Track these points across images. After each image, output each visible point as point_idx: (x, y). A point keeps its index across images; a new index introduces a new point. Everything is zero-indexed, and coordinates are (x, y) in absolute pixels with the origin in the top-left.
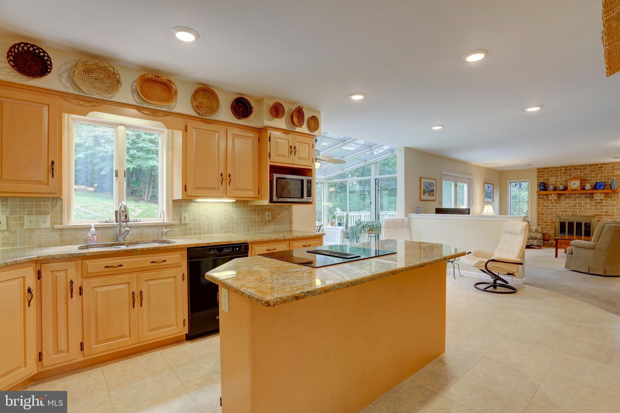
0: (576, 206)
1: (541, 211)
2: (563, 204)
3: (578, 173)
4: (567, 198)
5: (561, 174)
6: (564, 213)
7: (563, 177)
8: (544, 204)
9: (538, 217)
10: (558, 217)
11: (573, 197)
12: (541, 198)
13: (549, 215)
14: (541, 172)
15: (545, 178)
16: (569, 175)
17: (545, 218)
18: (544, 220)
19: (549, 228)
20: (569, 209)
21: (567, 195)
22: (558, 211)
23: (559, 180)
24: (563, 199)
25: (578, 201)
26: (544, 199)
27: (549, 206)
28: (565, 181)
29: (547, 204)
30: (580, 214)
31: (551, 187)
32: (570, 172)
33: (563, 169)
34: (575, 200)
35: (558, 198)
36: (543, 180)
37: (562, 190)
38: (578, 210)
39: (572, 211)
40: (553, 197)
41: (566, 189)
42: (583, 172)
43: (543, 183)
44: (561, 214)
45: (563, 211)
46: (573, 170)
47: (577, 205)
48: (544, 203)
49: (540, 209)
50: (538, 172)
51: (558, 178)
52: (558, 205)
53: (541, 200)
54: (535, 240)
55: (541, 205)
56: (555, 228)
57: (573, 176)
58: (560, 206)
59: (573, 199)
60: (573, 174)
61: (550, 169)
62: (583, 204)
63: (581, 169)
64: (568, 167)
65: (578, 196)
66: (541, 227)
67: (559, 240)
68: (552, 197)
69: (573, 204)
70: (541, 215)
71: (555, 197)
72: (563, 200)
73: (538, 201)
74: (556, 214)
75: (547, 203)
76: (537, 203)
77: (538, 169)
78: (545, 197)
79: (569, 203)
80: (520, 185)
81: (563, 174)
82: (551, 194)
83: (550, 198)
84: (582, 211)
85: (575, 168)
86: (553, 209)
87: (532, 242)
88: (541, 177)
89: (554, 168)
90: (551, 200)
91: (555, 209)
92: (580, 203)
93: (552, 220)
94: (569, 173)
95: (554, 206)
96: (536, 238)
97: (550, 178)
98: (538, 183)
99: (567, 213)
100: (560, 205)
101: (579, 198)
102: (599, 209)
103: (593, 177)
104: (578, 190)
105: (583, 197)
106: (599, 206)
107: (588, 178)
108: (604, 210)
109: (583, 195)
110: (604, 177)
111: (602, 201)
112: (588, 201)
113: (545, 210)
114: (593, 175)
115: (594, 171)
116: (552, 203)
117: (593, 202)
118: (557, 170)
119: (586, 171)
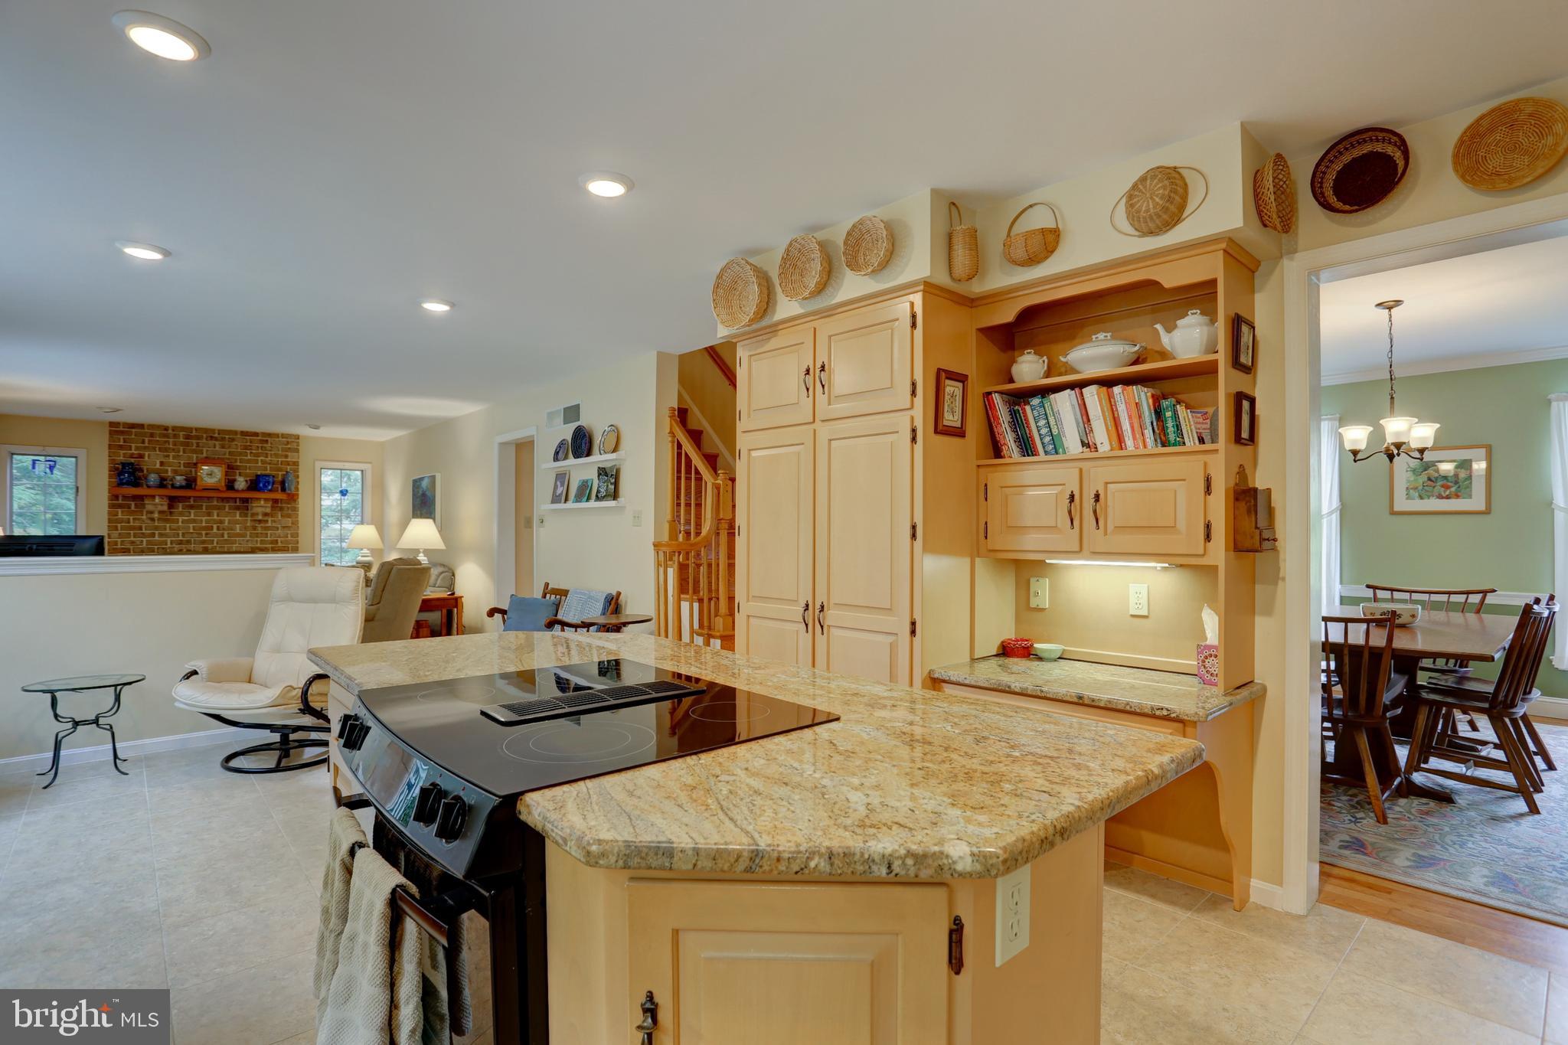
0: (212, 529)
1: (122, 541)
2: (180, 524)
3: (217, 448)
4: (192, 507)
5: (175, 445)
7: (181, 453)
8: (129, 522)
11: (204, 507)
12: (120, 506)
14: (122, 433)
15: (133, 451)
16: (194, 452)
20: (195, 535)
21: (192, 500)
22: (169, 540)
23: (171, 460)
24: (180, 509)
25: (215, 517)
26: (130, 508)
27: (143, 529)
28: (187, 465)
29: (137, 524)
30: (220, 547)
31: (153, 478)
32: (198, 444)
33: (181, 433)
34: (209, 514)
35: (170, 506)
36: (127, 456)
37: (181, 487)
38: (216, 539)
39: (203, 542)
40: (157, 504)
41: (190, 485)
42: (227, 446)
43: (125, 464)
45: (181, 540)
46: (204, 441)
47: (215, 526)
48: (129, 519)
49: (117, 535)
50: (111, 433)
51: (168, 456)
52: (168, 525)
53: (120, 511)
55: (119, 525)
57: (205, 455)
58: (172, 527)
59: (204, 510)
60: (205, 449)
61: (148, 429)
62: (226, 524)
63: (223, 439)
64: (194, 431)
65: (215, 503)
68: (155, 505)
69: (204, 525)
71: (162, 505)
72: (181, 514)
73: (112, 515)
74: (163, 548)
75: (139, 519)
76: (109, 519)
77: (112, 425)
78: (133, 503)
79: (194, 521)
81: (181, 448)
82: (153, 497)
83: (149, 507)
84: (225, 540)
85: (210, 436)
86: (153, 535)
88: (121, 447)
89: (158, 427)
90: (152, 512)
91: (161, 535)
92: (221, 522)
94: (195, 445)
95: (156, 528)
97: (147, 453)
98: (112, 461)
99: (191, 547)
100: (174, 525)
101: (219, 509)
102: (260, 535)
103: (249, 461)
104: (218, 489)
105: (227, 508)
106: (259, 529)
107: (238, 464)
108: (269, 539)
109: (228, 502)
110: (270, 464)
111: (266, 518)
112: (238, 517)
113: (132, 539)
114: (249, 457)
115: (251, 449)
116: (153, 520)
117: (249, 518)
118: (167, 436)
119: (234, 447)
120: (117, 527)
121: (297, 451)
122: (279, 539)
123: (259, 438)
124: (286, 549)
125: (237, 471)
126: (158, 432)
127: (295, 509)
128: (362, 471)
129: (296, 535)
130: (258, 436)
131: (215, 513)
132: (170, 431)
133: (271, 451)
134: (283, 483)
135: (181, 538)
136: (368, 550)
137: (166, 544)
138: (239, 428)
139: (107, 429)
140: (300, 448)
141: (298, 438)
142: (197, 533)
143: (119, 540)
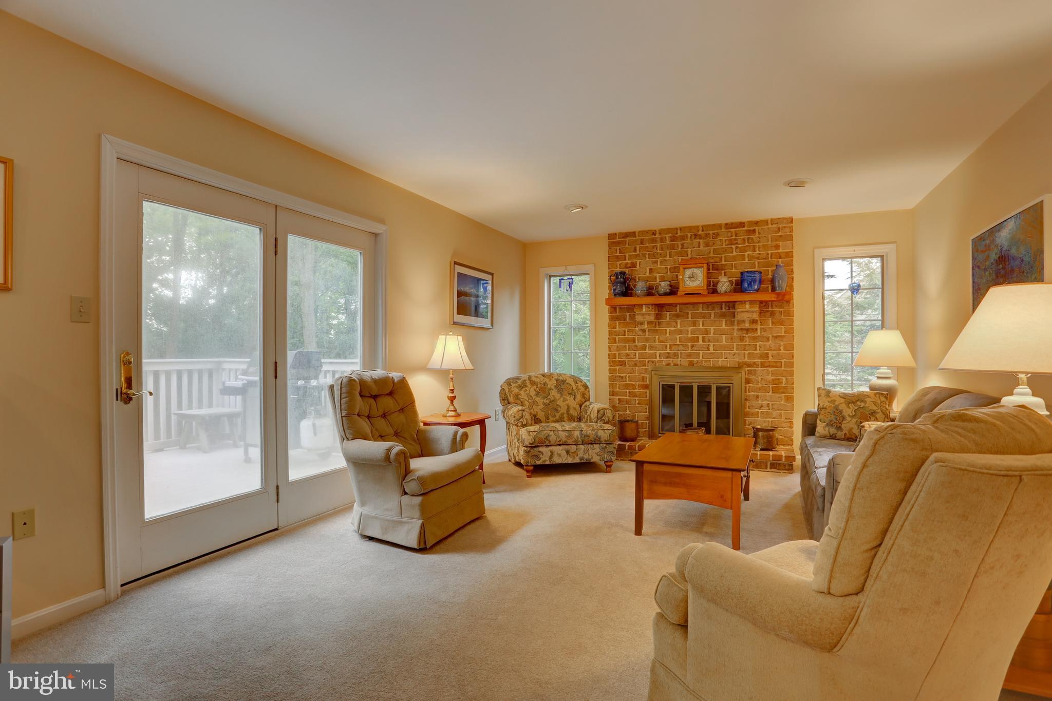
0: (698, 341)
1: (619, 354)
2: (668, 335)
3: (702, 247)
4: (678, 316)
5: (662, 249)
6: (671, 360)
7: (668, 257)
8: (625, 335)
9: (611, 371)
10: (656, 370)
11: (690, 316)
12: (617, 318)
13: (636, 365)
14: (619, 243)
15: (627, 261)
16: (680, 254)
17: (628, 375)
18: (624, 378)
19: (637, 402)
20: (681, 348)
21: (678, 308)
22: (658, 353)
23: (659, 266)
24: (668, 319)
25: (701, 327)
26: (625, 320)
27: (636, 342)
28: (673, 270)
29: (631, 336)
30: (705, 361)
31: (640, 287)
32: (683, 245)
33: (667, 236)
34: (694, 324)
35: (658, 317)
36: (622, 266)
37: (666, 294)
38: (701, 352)
39: (689, 355)
40: (645, 314)
41: (673, 291)
42: (711, 243)
43: (621, 273)
44: (664, 363)
45: (669, 353)
46: (689, 240)
47: (701, 337)
48: (625, 331)
49: (615, 348)
50: (611, 245)
51: (657, 262)
52: (657, 337)
53: (617, 322)
55: (617, 337)
56: (650, 403)
57: (689, 256)
58: (661, 339)
59: (690, 319)
60: (689, 250)
61: (639, 237)
62: (712, 334)
63: (707, 236)
64: (679, 232)
65: (701, 310)
66: (619, 399)
68: (643, 315)
69: (690, 336)
70: (618, 367)
71: (649, 315)
72: (669, 325)
73: (612, 327)
74: (653, 362)
75: (632, 331)
76: (609, 332)
77: (611, 236)
78: (628, 314)
79: (681, 332)
80: (570, 280)
81: (668, 251)
82: (641, 306)
83: (639, 318)
84: (711, 353)
85: (695, 234)
86: (644, 348)
87: (586, 451)
88: (617, 258)
89: (647, 232)
90: (642, 324)
91: (651, 347)
92: (707, 332)
93: (643, 379)
94: (680, 247)
95: (647, 340)
96: (597, 441)
97: (638, 262)
98: (611, 273)
99: (678, 361)
100: (662, 337)
101: (704, 317)
102: (747, 347)
103: (734, 259)
104: (700, 294)
105: (713, 315)
106: (747, 339)
107: (723, 263)
108: (758, 352)
109: (713, 308)
110: (758, 258)
111: (754, 326)
112: (724, 326)
113: (627, 352)
114: (735, 253)
115: (737, 243)
116: (644, 331)
117: (736, 327)
118: (654, 241)
119: (719, 242)
120: (615, 339)
121: (790, 238)
122: (770, 353)
123: (746, 228)
124: (779, 364)
125: (723, 272)
126: (647, 238)
127: (790, 314)
128: (882, 257)
129: (790, 347)
130: (744, 227)
131: (701, 321)
132: (657, 235)
133: (759, 242)
134: (772, 281)
135: (668, 351)
136: (889, 367)
137: (656, 358)
138: (723, 221)
139: (607, 241)
140: (794, 234)
141: (792, 222)
142: (683, 345)
143: (617, 352)
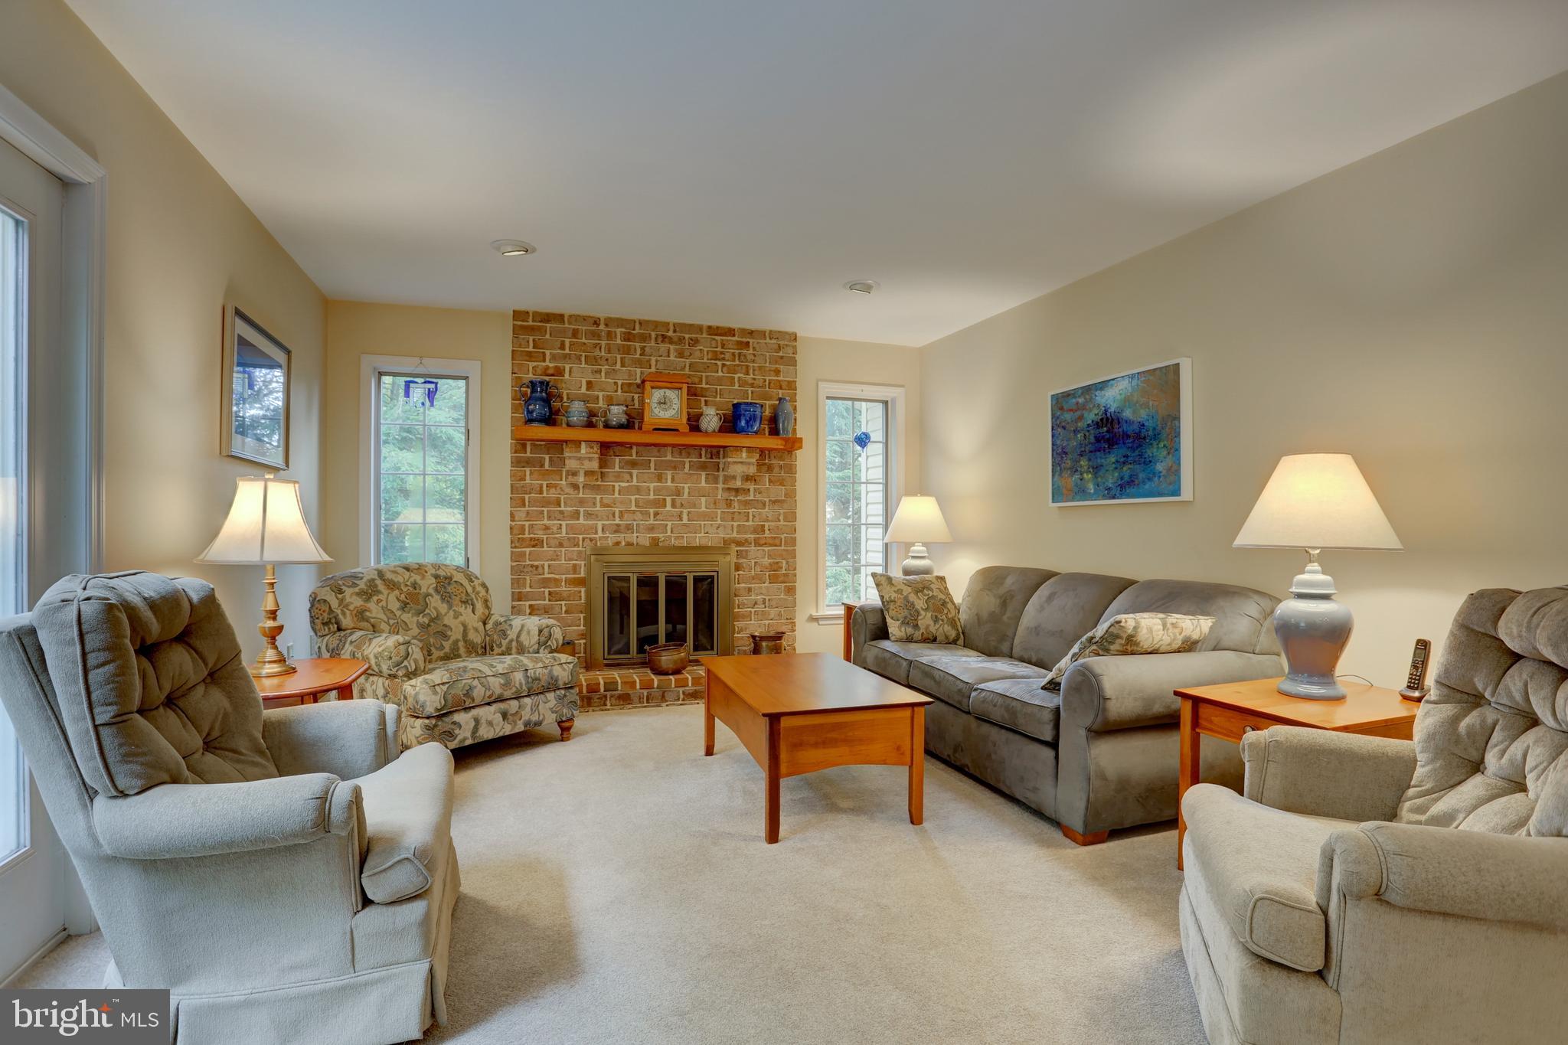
0: (665, 506)
1: (532, 526)
2: (616, 495)
3: (672, 358)
4: (634, 464)
5: (609, 352)
6: (622, 538)
7: (618, 366)
8: (541, 492)
9: (516, 557)
10: (599, 552)
11: (652, 465)
12: (528, 462)
13: (561, 545)
14: (532, 330)
15: (547, 363)
16: (639, 363)
17: (546, 564)
18: (540, 569)
19: (564, 609)
20: (639, 516)
21: (634, 451)
22: (600, 524)
23: (603, 379)
24: (617, 469)
25: (669, 483)
26: (542, 466)
27: (562, 504)
28: (627, 387)
29: (553, 494)
30: (677, 538)
31: (577, 411)
32: (643, 348)
33: (619, 331)
34: (660, 478)
35: (603, 464)
36: (539, 371)
37: (621, 426)
38: (670, 523)
39: (651, 529)
40: (583, 458)
41: (632, 422)
42: (687, 353)
43: (542, 383)
44: (610, 542)
45: (618, 525)
46: (653, 343)
47: (669, 500)
48: (541, 486)
49: (523, 515)
50: (517, 331)
51: (600, 371)
52: (598, 497)
53: (528, 470)
54: (551, 696)
55: (527, 497)
56: (589, 608)
57: (653, 369)
58: (605, 501)
60: (653, 359)
61: (570, 323)
62: (686, 495)
63: (681, 340)
64: (637, 326)
65: (669, 457)
66: (531, 606)
67: (785, 722)
68: (579, 459)
69: (652, 497)
70: (528, 550)
71: (590, 459)
72: (618, 478)
73: (517, 478)
74: (591, 540)
75: (555, 486)
76: (512, 487)
77: (518, 315)
78: (547, 457)
79: (638, 490)
80: (432, 386)
81: (619, 357)
82: (577, 443)
83: (571, 464)
84: (685, 525)
85: (663, 335)
86: (576, 515)
88: (530, 356)
89: (585, 318)
90: (575, 474)
91: (588, 515)
92: (678, 492)
93: (575, 568)
94: (639, 352)
97: (567, 367)
98: (517, 382)
99: (633, 538)
100: (607, 498)
101: (675, 468)
102: (736, 516)
103: (720, 381)
104: (677, 430)
105: (687, 466)
106: (736, 504)
107: (704, 385)
108: (751, 523)
109: (689, 455)
110: (752, 385)
111: (746, 486)
112: (703, 484)
113: (546, 522)
114: (720, 374)
115: (724, 359)
116: (575, 487)
117: (721, 486)
118: (596, 335)
119: (698, 354)
120: (523, 500)
121: (793, 362)
122: (766, 524)
123: (736, 338)
124: (777, 542)
125: (703, 399)
126: (584, 328)
127: (791, 469)
128: (886, 403)
129: (792, 516)
130: (734, 335)
131: (669, 474)
132: (602, 327)
133: (754, 361)
134: (774, 420)
135: (617, 521)
136: (924, 544)
137: (596, 533)
138: (706, 321)
139: (510, 323)
140: (798, 357)
141: (795, 339)
142: (641, 512)
143: (527, 523)
